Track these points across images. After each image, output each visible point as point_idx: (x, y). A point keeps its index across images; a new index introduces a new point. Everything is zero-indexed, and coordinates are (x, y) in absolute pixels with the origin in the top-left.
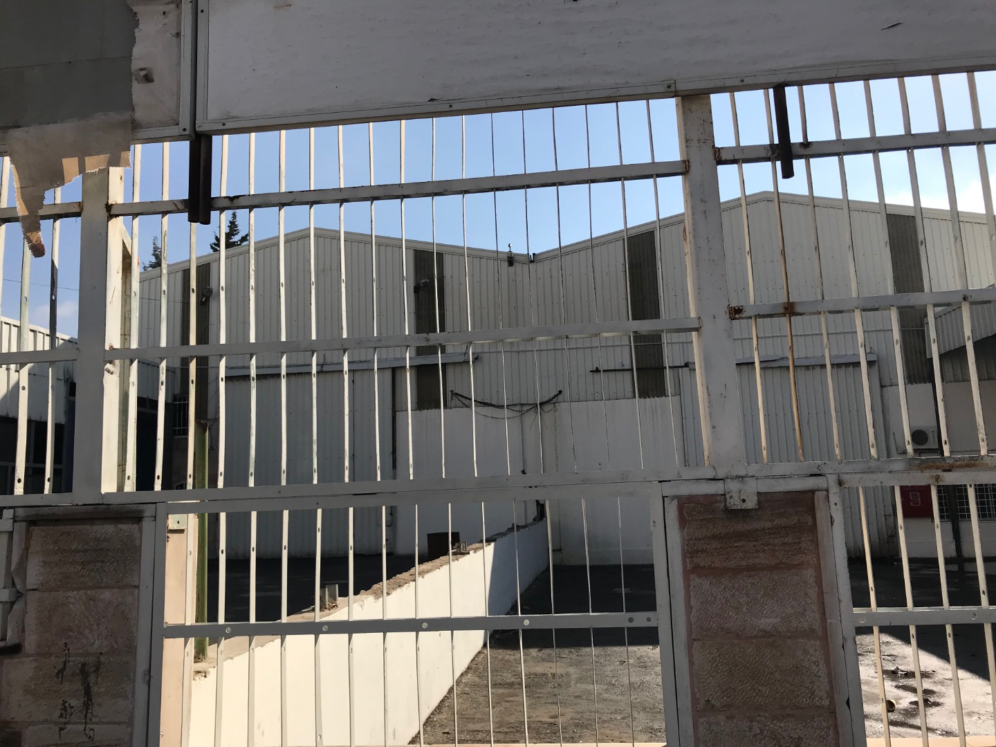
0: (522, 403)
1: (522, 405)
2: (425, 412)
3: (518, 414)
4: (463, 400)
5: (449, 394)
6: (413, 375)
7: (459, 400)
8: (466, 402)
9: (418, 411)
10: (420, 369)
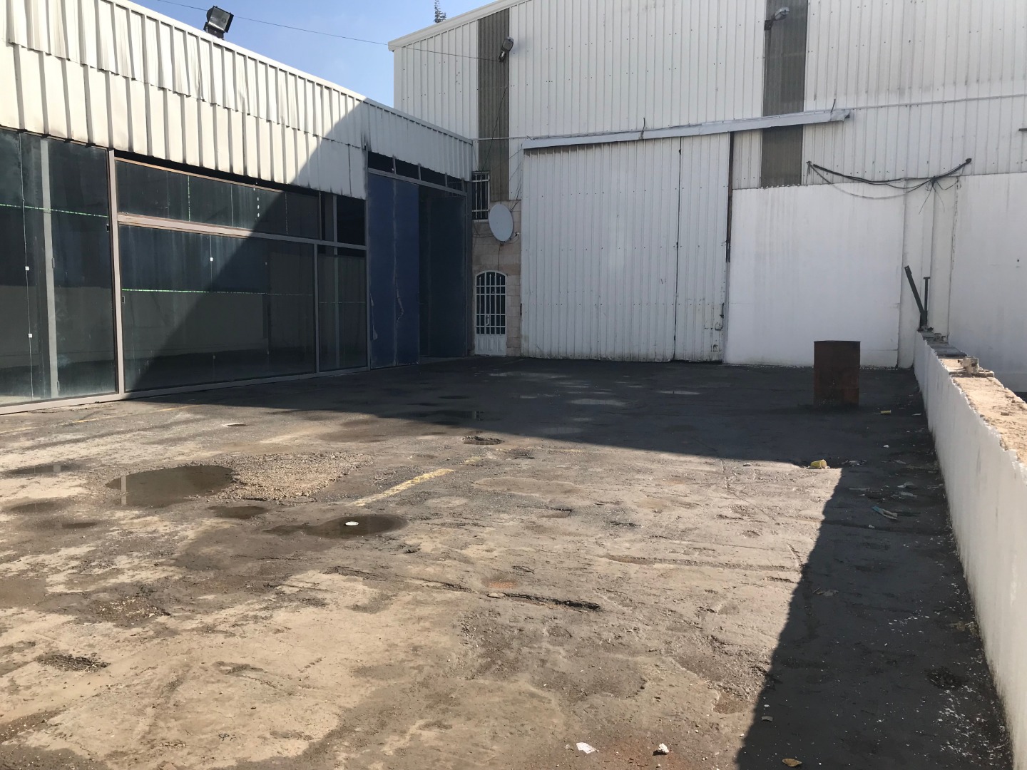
0: (909, 176)
1: (908, 180)
2: (771, 190)
3: (901, 192)
4: (824, 174)
5: (805, 167)
6: (757, 142)
7: (818, 174)
8: (829, 177)
9: (762, 190)
10: (767, 133)
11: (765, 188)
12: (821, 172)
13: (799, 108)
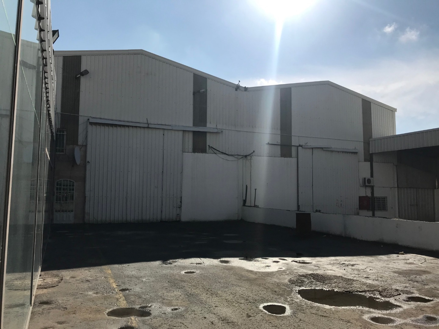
0: (238, 154)
2: (196, 154)
4: (214, 150)
5: (208, 147)
6: (191, 135)
7: (212, 150)
8: (215, 151)
9: (193, 153)
10: (194, 132)
11: (194, 153)
12: (212, 149)
13: (205, 125)
